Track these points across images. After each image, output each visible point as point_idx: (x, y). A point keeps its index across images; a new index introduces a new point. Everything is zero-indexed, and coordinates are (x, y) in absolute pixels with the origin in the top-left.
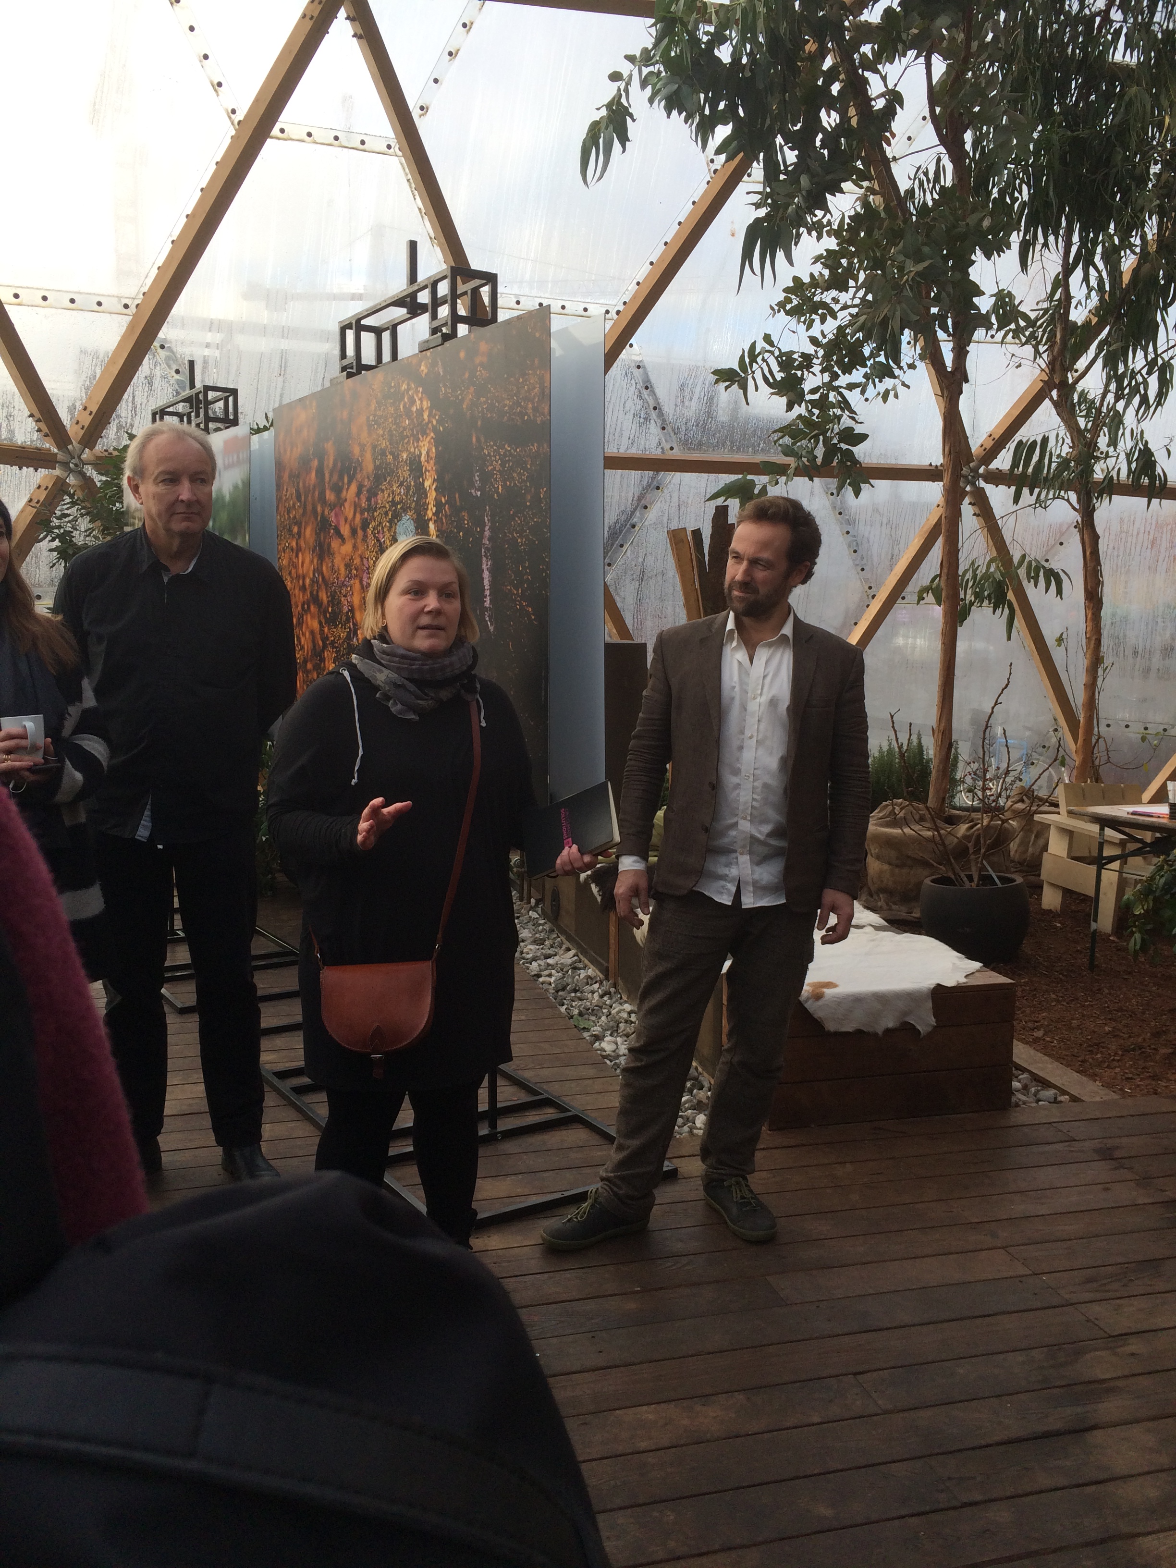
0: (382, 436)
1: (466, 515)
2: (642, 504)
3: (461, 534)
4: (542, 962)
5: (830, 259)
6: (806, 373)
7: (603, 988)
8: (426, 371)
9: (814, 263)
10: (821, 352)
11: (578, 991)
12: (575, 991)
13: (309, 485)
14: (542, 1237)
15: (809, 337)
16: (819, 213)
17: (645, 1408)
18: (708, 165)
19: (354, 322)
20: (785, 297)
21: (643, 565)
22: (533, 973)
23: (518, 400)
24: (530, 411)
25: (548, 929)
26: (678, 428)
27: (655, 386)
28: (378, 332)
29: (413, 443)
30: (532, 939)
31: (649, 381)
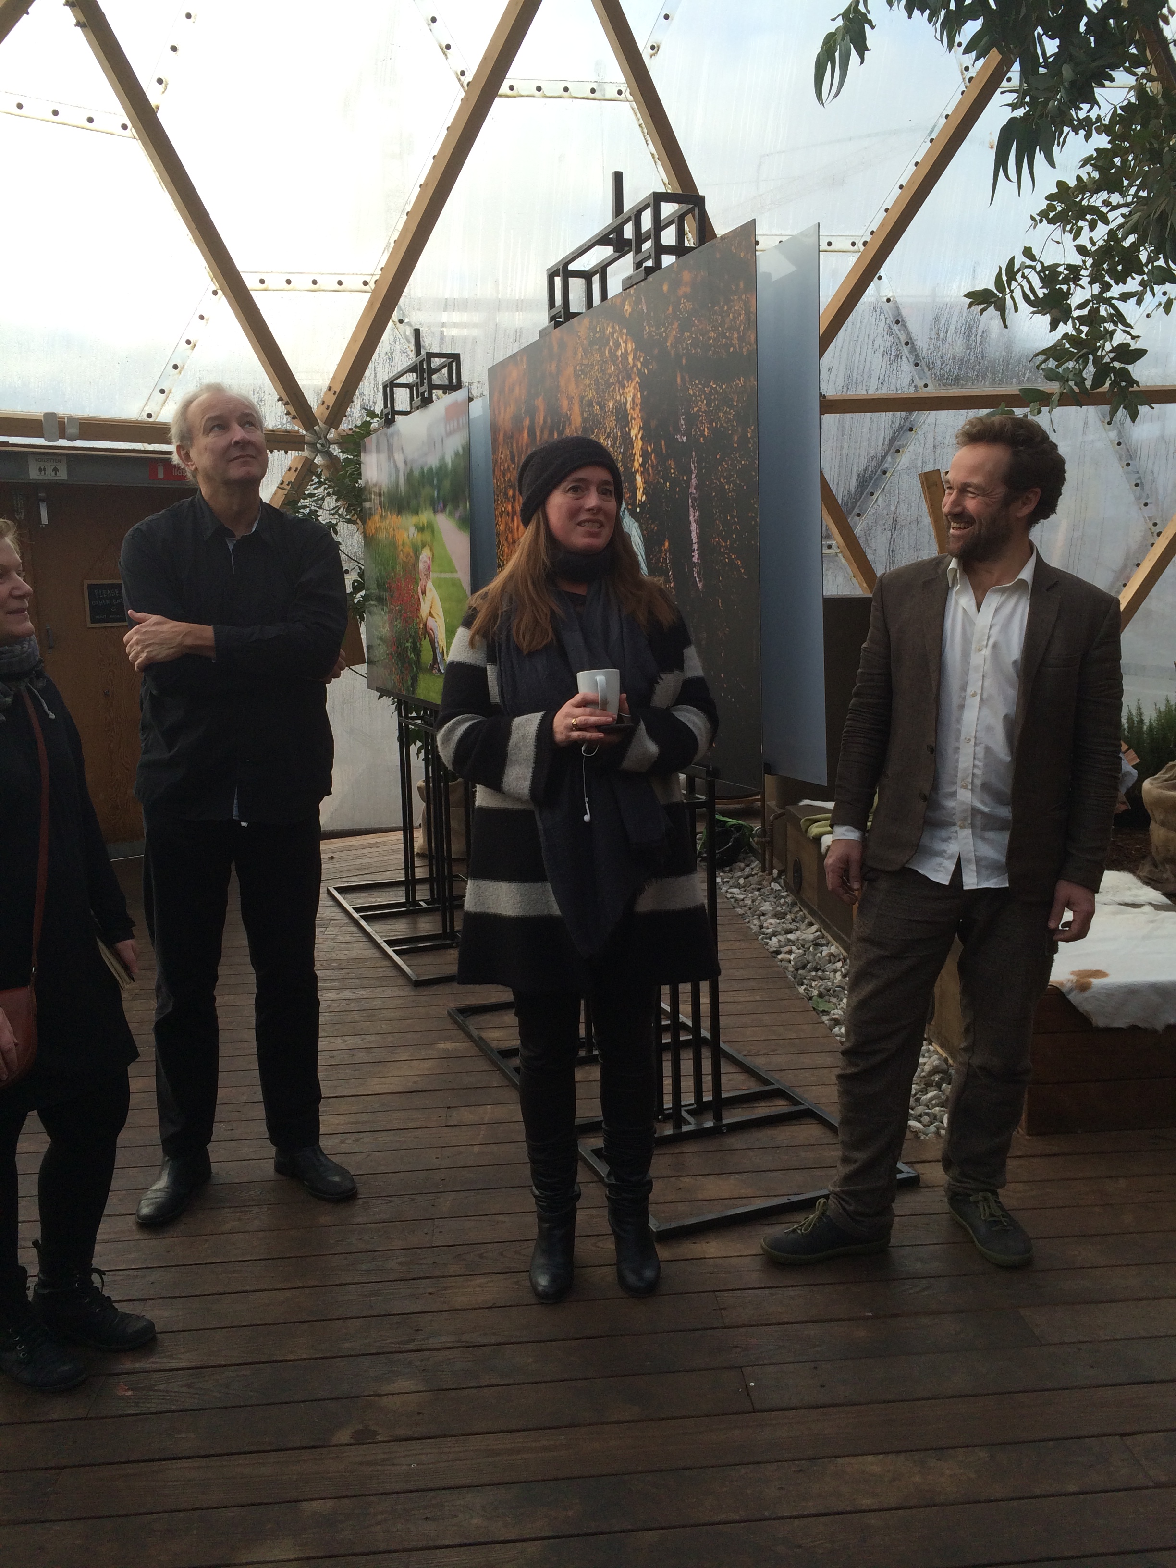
0: (589, 386)
1: (672, 463)
2: (894, 447)
3: (668, 484)
4: (782, 938)
5: (1101, 159)
6: (1072, 286)
7: (846, 967)
8: (630, 310)
9: (1082, 166)
10: (1090, 261)
11: (819, 969)
12: (816, 969)
13: (522, 445)
14: (762, 1247)
15: (1075, 246)
16: (1085, 107)
17: (870, 1458)
18: (962, 74)
19: (561, 267)
20: (1048, 205)
21: (895, 513)
22: (772, 950)
23: (723, 331)
24: (735, 342)
25: (790, 902)
26: (933, 363)
27: (906, 319)
28: (587, 276)
29: (619, 390)
30: (772, 913)
31: (899, 314)
